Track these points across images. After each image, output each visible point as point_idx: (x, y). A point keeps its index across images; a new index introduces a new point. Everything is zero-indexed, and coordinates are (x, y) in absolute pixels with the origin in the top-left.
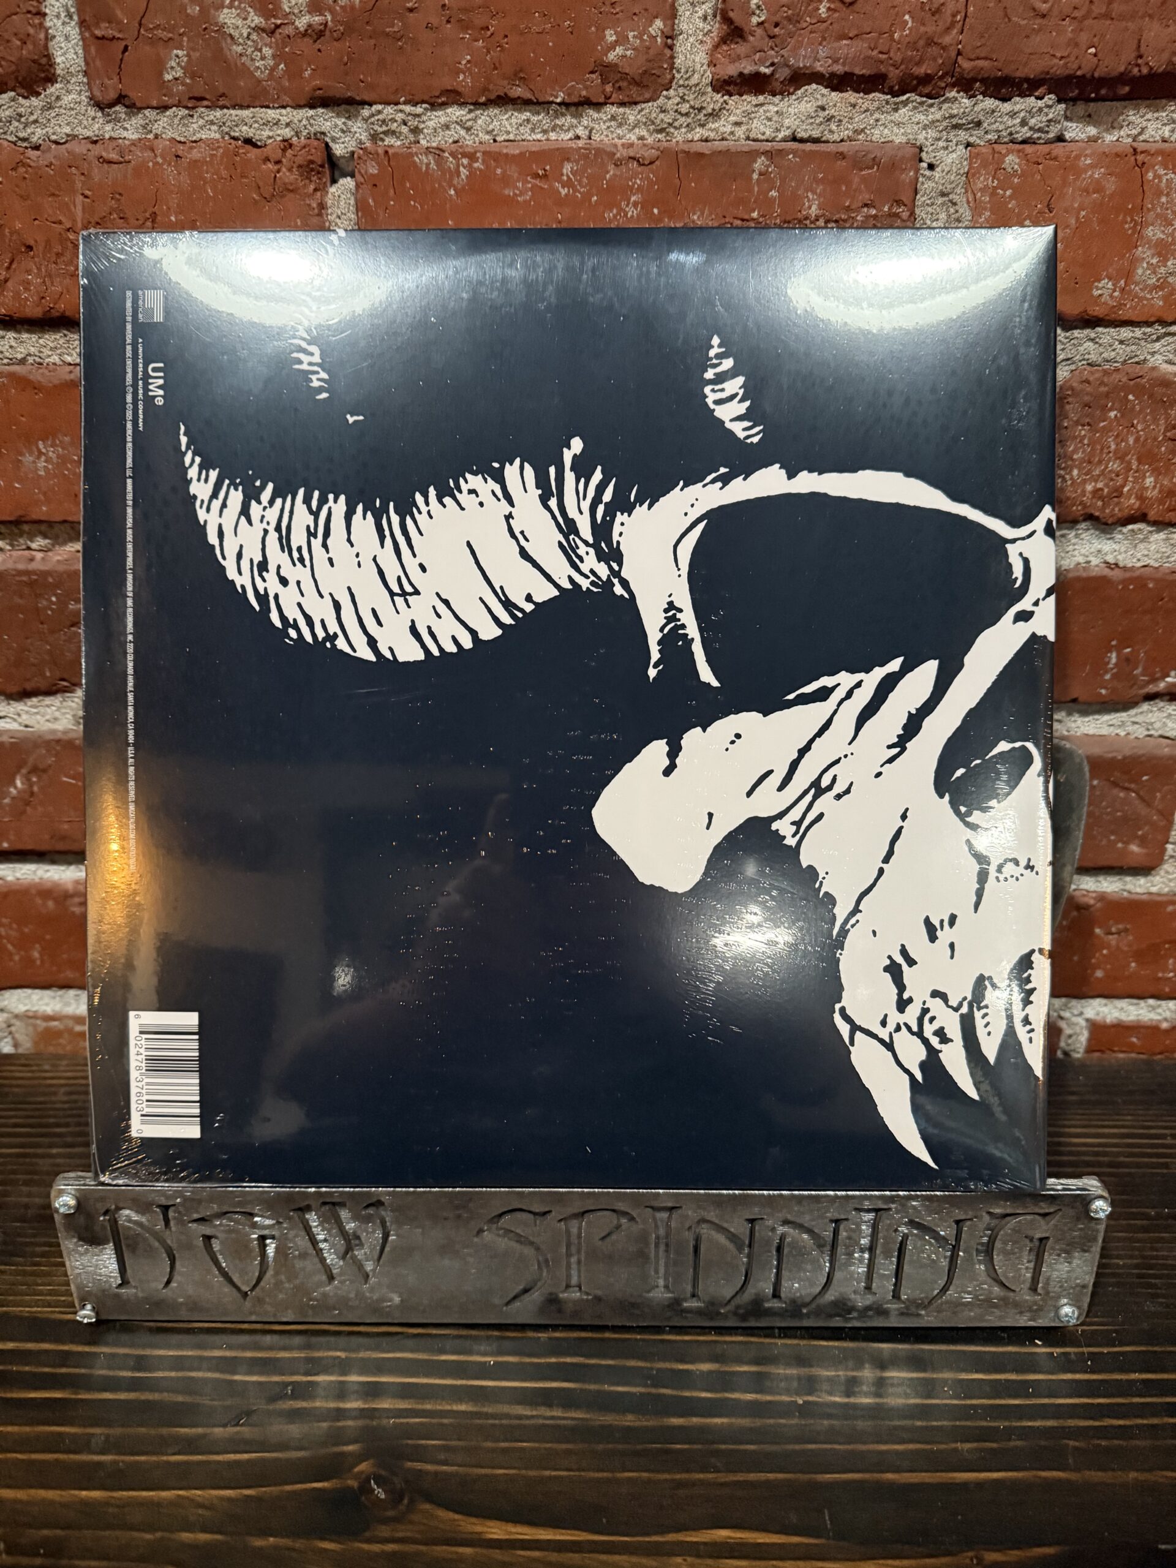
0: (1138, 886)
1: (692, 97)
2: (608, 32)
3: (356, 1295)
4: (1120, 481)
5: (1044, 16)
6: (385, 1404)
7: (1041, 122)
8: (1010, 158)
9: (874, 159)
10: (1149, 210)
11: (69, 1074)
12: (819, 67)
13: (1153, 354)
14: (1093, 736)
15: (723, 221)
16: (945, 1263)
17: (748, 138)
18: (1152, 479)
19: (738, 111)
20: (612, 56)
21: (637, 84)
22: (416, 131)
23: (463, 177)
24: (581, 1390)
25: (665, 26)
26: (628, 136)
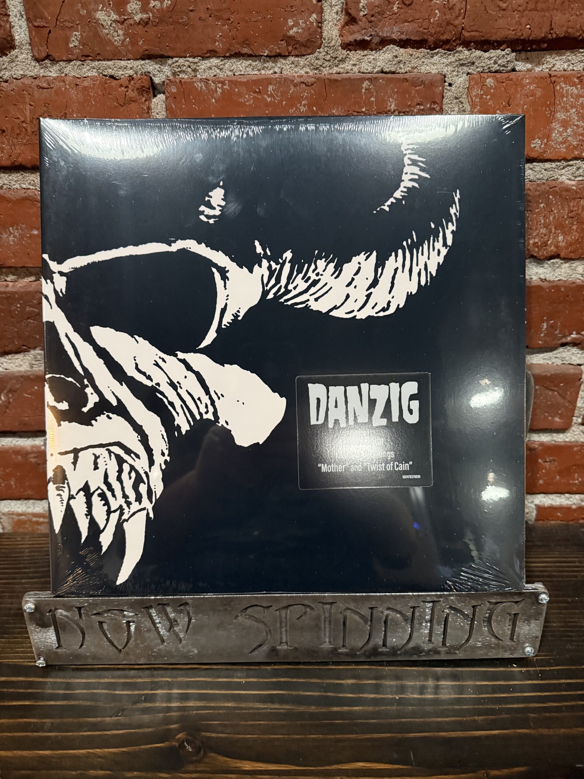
0: (560, 438)
1: (331, 52)
2: (289, 20)
3: (176, 650)
4: (546, 238)
5: (504, 10)
6: (191, 704)
7: (504, 62)
8: (488, 80)
9: (422, 81)
10: (557, 104)
11: (31, 542)
12: (394, 36)
13: (561, 175)
14: (536, 364)
15: (348, 113)
16: (467, 627)
17: (359, 72)
18: (562, 237)
19: (354, 59)
20: (291, 32)
21: (305, 46)
22: (195, 70)
23: (219, 93)
24: (289, 694)
25: (317, 17)
26: (300, 72)
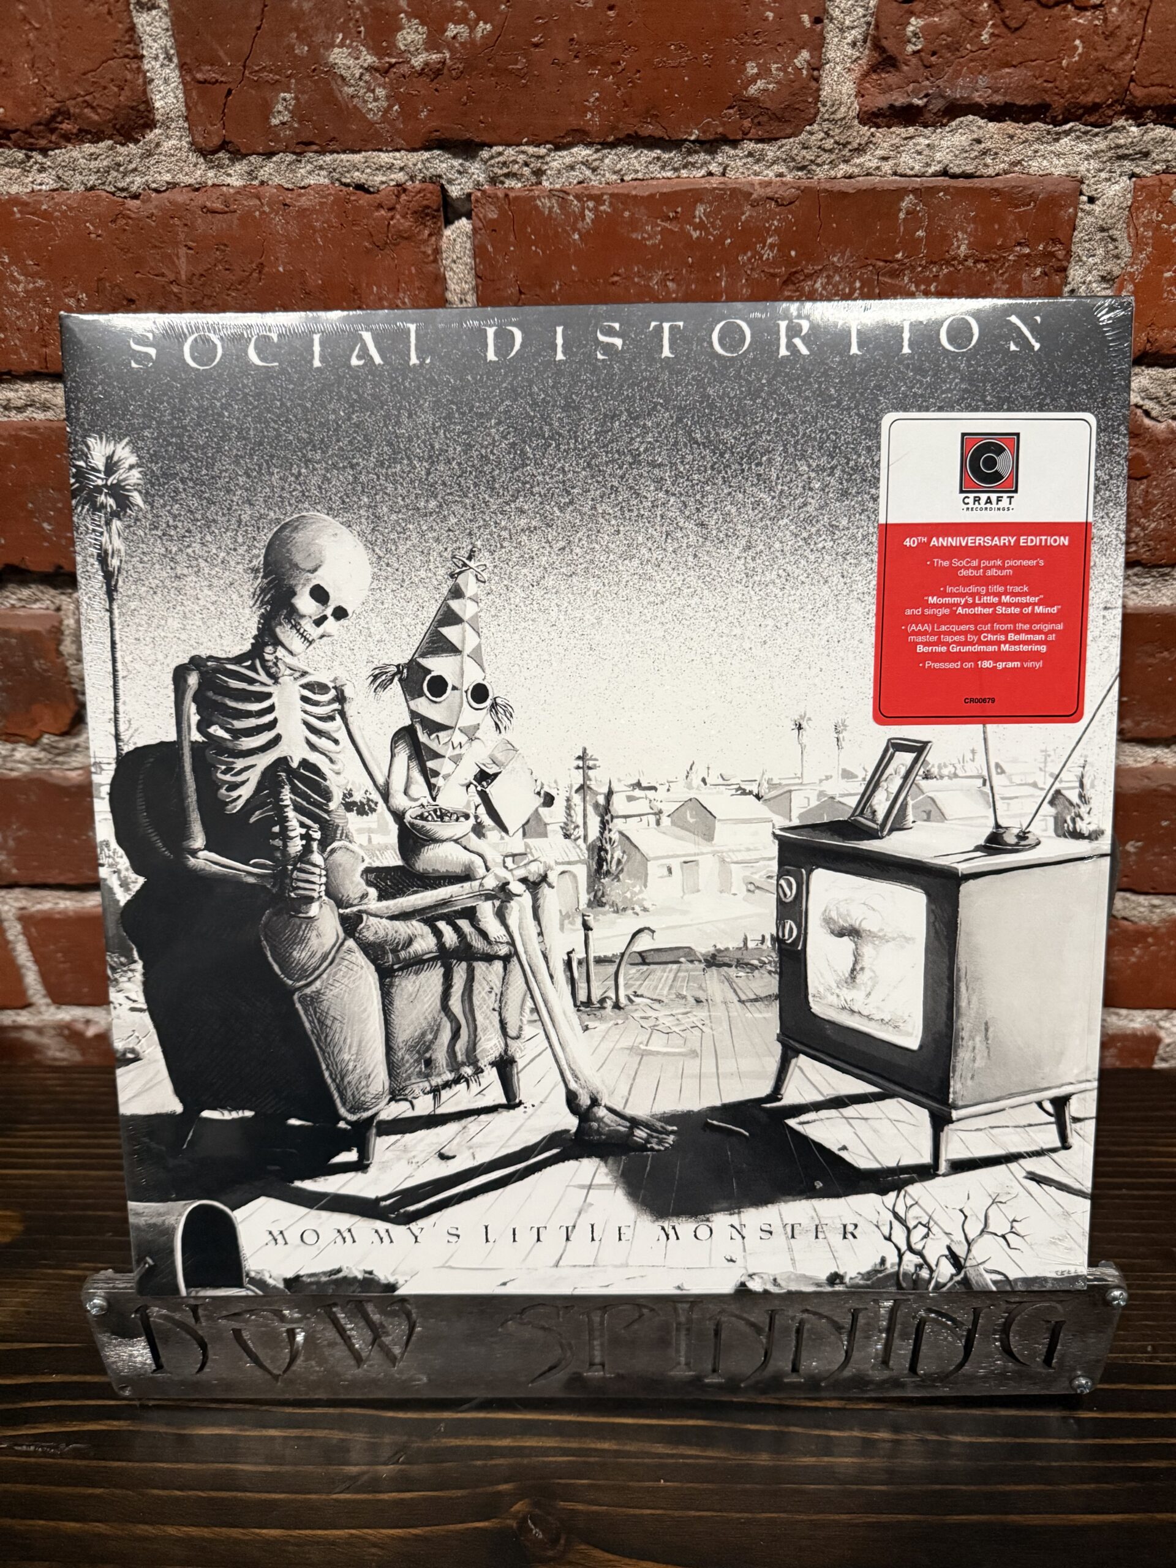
1: (837, 131)
2: (749, 65)
6: (533, 1442)
9: (1031, 195)
12: (977, 97)
15: (865, 263)
19: (885, 145)
20: (752, 90)
21: (780, 121)
22: (538, 173)
23: (588, 220)
24: (716, 1428)
25: (812, 57)
26: (765, 172)
